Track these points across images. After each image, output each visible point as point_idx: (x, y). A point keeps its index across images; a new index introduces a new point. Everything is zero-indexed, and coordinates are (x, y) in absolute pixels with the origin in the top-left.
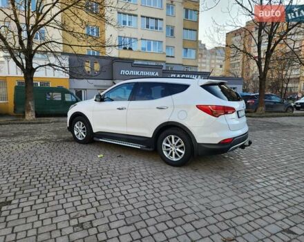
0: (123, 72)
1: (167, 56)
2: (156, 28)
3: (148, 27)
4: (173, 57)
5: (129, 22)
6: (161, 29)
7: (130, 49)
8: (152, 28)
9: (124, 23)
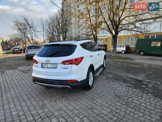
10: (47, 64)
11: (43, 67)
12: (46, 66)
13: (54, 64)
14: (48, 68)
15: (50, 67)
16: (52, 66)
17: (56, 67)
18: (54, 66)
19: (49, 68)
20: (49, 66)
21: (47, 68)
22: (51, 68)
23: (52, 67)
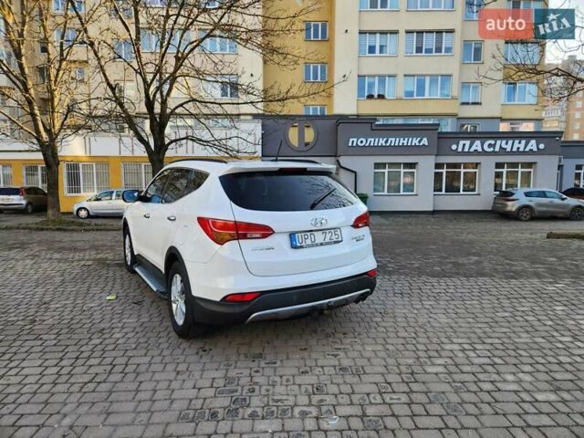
0: (353, 141)
1: (463, 104)
2: (439, 50)
3: (419, 50)
4: (477, 104)
5: (381, 47)
6: (448, 50)
7: (381, 97)
8: (429, 51)
9: (372, 49)
10: (309, 234)
11: (298, 245)
12: (309, 242)
13: (333, 231)
14: (317, 245)
15: (322, 241)
16: (328, 236)
17: (340, 239)
18: (334, 237)
19: (322, 244)
20: (319, 237)
21: (312, 246)
22: (327, 244)
23: (327, 240)
